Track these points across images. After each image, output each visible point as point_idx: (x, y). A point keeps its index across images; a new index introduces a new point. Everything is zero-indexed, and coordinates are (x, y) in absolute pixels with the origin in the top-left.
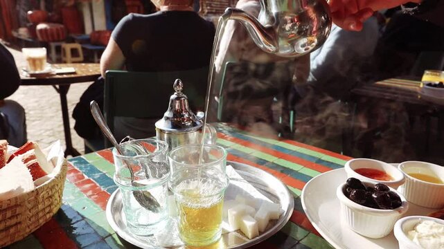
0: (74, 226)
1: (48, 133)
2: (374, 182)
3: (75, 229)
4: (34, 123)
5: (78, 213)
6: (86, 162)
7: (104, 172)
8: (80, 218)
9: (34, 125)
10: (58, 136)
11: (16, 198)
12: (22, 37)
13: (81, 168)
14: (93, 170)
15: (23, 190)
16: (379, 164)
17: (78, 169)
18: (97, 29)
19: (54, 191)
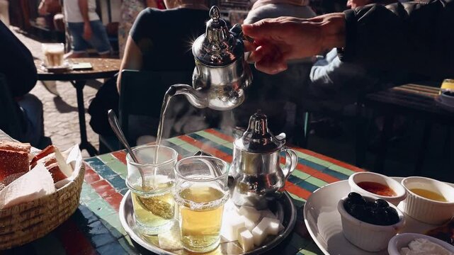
0: (91, 226)
1: (63, 125)
2: (375, 197)
3: (91, 228)
4: (50, 115)
5: (94, 214)
6: (101, 163)
7: (119, 174)
8: (95, 219)
9: (50, 117)
10: (73, 128)
11: (39, 200)
12: (40, 27)
13: (96, 169)
14: (107, 172)
15: (45, 192)
16: (383, 178)
17: (94, 170)
18: (114, 20)
19: (72, 193)
